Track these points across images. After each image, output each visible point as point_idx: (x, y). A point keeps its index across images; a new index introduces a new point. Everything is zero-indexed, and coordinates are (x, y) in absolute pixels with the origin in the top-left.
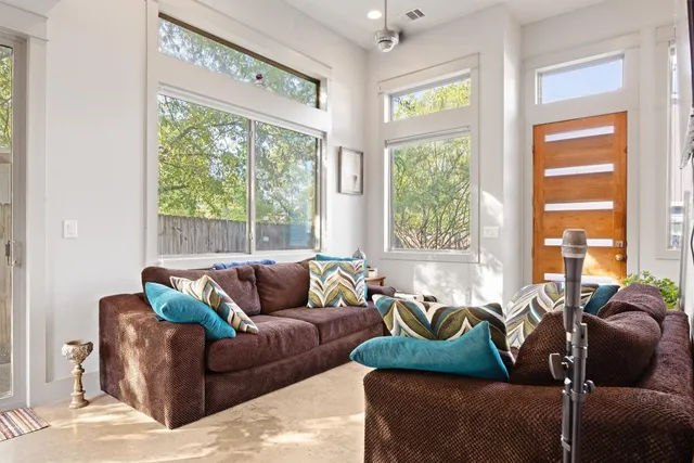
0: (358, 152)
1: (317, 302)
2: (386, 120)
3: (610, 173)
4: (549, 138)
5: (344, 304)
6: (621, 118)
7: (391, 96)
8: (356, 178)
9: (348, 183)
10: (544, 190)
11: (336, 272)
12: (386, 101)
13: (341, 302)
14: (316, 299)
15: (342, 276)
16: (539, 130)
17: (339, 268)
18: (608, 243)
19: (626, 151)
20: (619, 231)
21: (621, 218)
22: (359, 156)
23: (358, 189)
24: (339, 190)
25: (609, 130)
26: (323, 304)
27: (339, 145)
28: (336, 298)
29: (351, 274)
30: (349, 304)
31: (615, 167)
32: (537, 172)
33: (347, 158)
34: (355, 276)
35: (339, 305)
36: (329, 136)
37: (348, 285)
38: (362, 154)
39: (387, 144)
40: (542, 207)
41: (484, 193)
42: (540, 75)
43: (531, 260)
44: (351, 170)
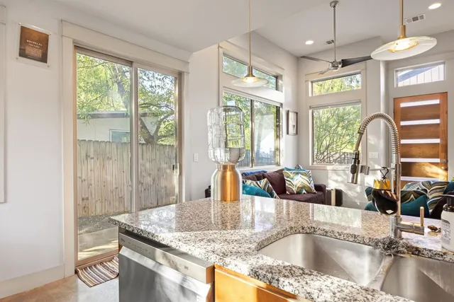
0: (295, 112)
1: (292, 191)
2: (310, 95)
3: (438, 124)
4: (403, 105)
6: (444, 96)
7: (312, 82)
9: (292, 130)
10: (400, 132)
12: (310, 84)
16: (397, 100)
17: (300, 174)
18: (438, 160)
19: (447, 113)
21: (445, 148)
22: (296, 115)
23: (295, 132)
24: (288, 133)
25: (437, 102)
26: (295, 192)
27: (288, 110)
28: (302, 190)
30: (308, 192)
31: (441, 121)
33: (292, 116)
34: (308, 178)
35: (303, 193)
37: (306, 182)
38: (297, 113)
39: (310, 108)
40: (400, 141)
42: (397, 71)
44: (292, 122)
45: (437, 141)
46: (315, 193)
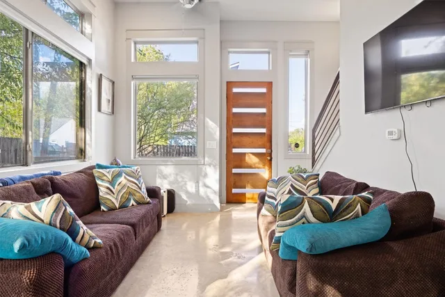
0: (111, 81)
1: (111, 205)
2: (133, 60)
3: (264, 113)
4: (235, 90)
5: (135, 204)
6: (269, 85)
7: (135, 43)
8: (109, 100)
9: (106, 107)
10: (232, 120)
11: (123, 178)
12: (133, 45)
13: (132, 202)
14: (109, 202)
15: (128, 180)
16: (230, 85)
17: (124, 175)
18: (264, 151)
19: (272, 102)
20: (268, 145)
21: (269, 138)
22: (111, 84)
23: (110, 110)
24: (99, 110)
25: (264, 90)
26: (117, 206)
27: (100, 73)
28: (128, 200)
29: (135, 179)
30: (139, 203)
31: (267, 111)
32: (229, 110)
33: (106, 85)
34: (138, 180)
35: (131, 205)
36: (93, 62)
37: (134, 187)
38: (114, 82)
39: (133, 78)
40: (231, 130)
41: (207, 120)
42: (229, 52)
43: (225, 161)
44: (106, 95)
45: (263, 130)
46: (148, 203)
